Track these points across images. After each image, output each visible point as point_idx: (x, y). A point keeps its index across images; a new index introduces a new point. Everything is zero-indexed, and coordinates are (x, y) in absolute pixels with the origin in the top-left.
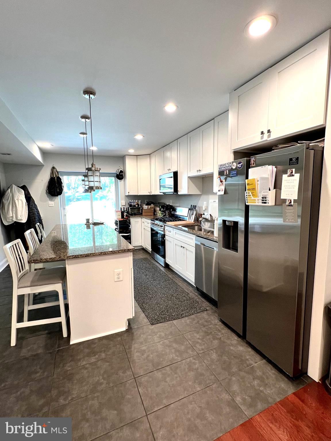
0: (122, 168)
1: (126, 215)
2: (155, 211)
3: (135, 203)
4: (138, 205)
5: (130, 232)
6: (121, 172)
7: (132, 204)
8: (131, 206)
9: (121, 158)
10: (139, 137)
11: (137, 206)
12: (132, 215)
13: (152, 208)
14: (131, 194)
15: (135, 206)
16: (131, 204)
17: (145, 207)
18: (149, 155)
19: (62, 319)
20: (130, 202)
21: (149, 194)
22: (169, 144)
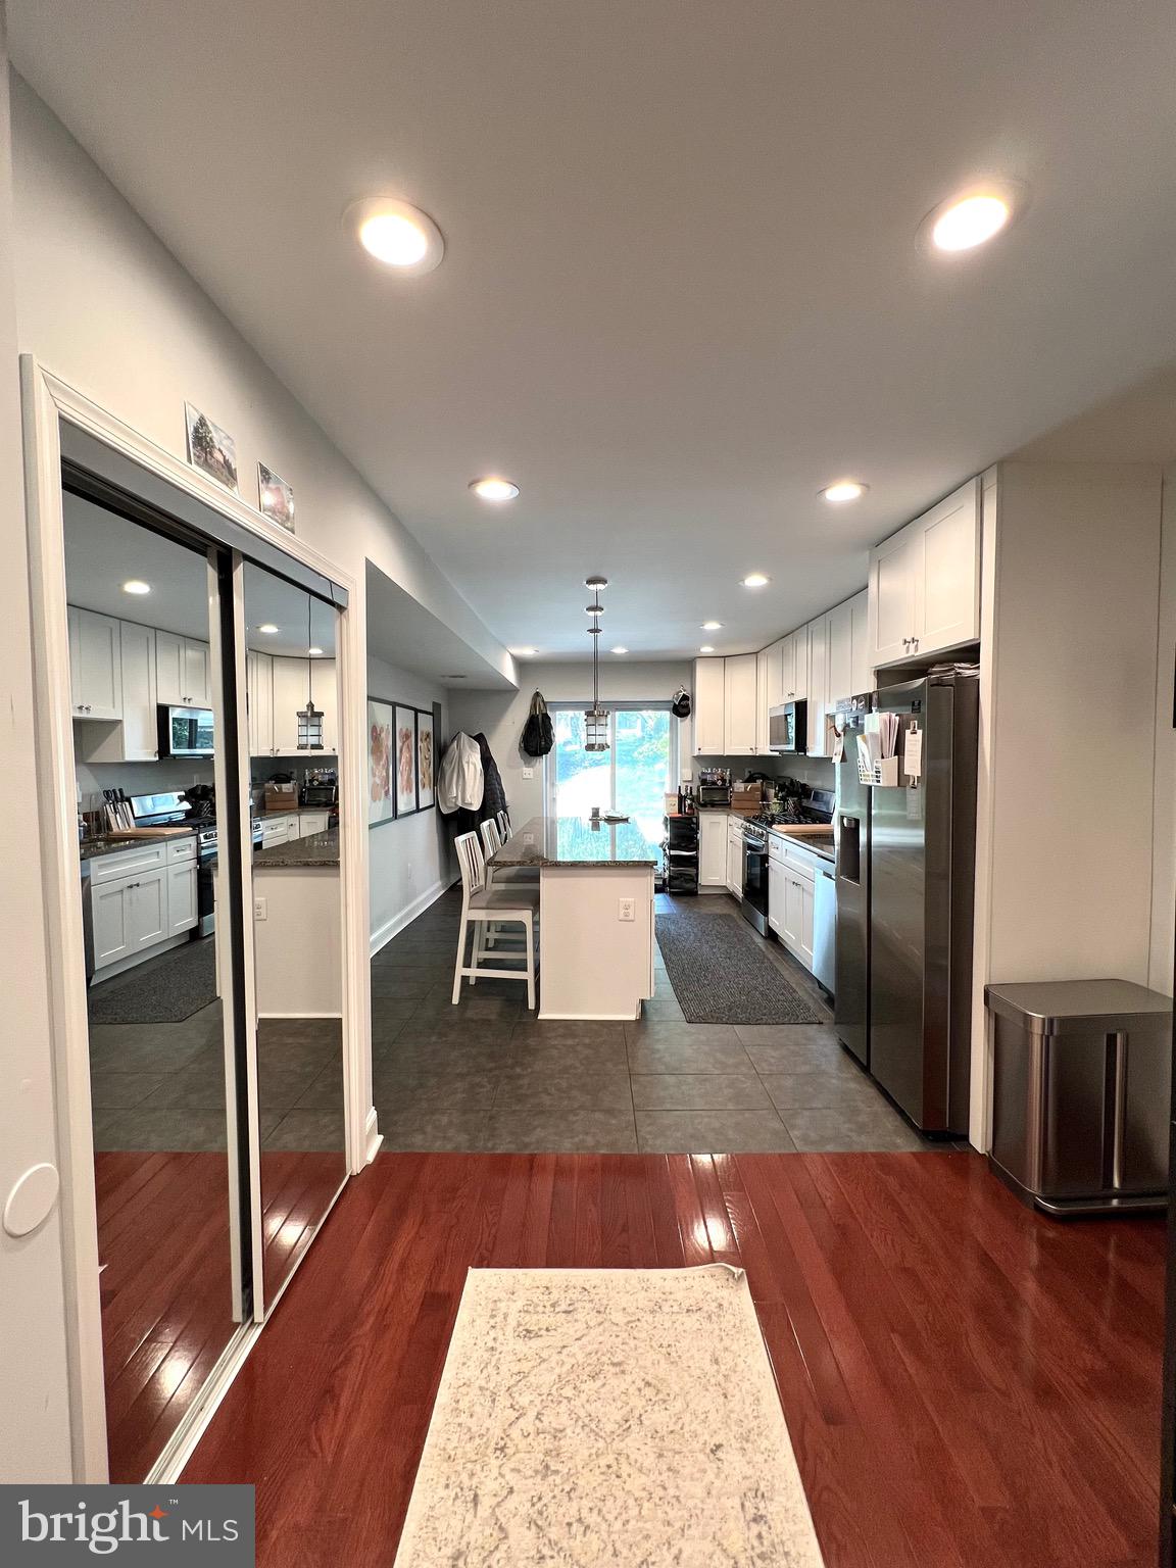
0: (688, 688)
1: (690, 806)
2: (764, 797)
3: (715, 774)
4: (723, 780)
5: (696, 848)
6: (685, 698)
7: (709, 778)
8: (704, 782)
9: (686, 666)
10: (712, 626)
11: (719, 783)
12: (704, 805)
13: (756, 789)
14: (706, 752)
15: (714, 783)
16: (704, 777)
17: (739, 786)
18: (754, 656)
19: (529, 976)
20: (703, 773)
21: (750, 753)
22: (793, 631)
